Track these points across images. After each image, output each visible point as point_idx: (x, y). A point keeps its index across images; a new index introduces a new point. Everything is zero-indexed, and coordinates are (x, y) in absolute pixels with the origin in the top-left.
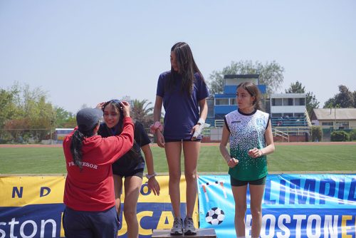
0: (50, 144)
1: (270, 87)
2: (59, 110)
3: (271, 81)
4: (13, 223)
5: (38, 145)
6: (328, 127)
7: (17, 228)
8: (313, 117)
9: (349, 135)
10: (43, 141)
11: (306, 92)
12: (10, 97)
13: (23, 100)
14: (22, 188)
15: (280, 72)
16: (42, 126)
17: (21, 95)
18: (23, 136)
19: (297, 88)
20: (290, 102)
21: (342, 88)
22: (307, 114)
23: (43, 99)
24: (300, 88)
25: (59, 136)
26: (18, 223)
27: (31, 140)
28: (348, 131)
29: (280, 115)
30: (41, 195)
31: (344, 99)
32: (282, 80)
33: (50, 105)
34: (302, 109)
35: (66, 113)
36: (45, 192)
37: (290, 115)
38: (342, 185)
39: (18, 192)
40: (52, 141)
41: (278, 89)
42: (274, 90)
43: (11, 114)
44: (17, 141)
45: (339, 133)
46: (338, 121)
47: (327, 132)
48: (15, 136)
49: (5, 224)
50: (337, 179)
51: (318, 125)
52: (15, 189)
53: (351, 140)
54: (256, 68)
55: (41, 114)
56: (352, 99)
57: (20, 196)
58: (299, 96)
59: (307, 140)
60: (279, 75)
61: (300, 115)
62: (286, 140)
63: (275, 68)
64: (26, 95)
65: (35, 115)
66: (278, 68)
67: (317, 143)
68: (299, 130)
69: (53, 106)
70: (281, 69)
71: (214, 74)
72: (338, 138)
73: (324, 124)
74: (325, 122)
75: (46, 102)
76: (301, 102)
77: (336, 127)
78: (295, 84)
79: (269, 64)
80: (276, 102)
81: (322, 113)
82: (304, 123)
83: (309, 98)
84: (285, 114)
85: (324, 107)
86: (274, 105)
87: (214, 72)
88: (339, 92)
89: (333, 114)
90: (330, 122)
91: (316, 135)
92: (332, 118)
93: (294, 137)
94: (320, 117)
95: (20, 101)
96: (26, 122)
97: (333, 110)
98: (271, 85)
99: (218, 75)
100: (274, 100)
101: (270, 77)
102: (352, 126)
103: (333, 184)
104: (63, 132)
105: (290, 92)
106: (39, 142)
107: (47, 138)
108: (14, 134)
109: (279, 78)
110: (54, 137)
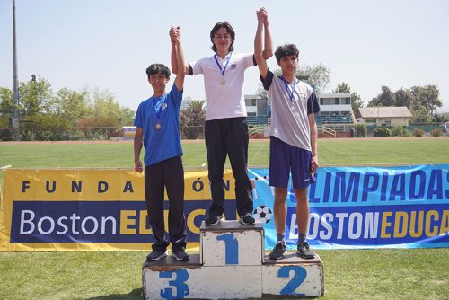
0: (118, 140)
2: (126, 110)
3: (319, 82)
4: (74, 218)
5: (108, 142)
6: (372, 124)
7: (78, 223)
8: (358, 115)
9: (390, 132)
10: (112, 138)
11: (352, 92)
12: (81, 98)
13: (94, 100)
14: (80, 183)
15: (326, 74)
16: (111, 125)
17: (92, 96)
18: (94, 133)
19: (343, 89)
20: (337, 101)
21: (384, 89)
22: (352, 112)
23: (111, 100)
24: (346, 88)
25: (126, 133)
26: (79, 218)
27: (101, 137)
28: (390, 128)
29: (327, 113)
30: (100, 191)
31: (385, 99)
32: (328, 81)
33: (117, 105)
34: (348, 108)
36: (103, 187)
37: (337, 113)
38: (386, 177)
39: (77, 186)
40: (120, 138)
42: (321, 90)
43: (82, 114)
44: (88, 138)
45: (381, 130)
46: (380, 119)
47: (370, 129)
48: (85, 134)
49: (66, 218)
50: (380, 172)
51: (362, 122)
52: (74, 183)
53: (392, 136)
54: (304, 70)
55: (110, 113)
56: (394, 98)
57: (79, 190)
58: (345, 96)
59: (352, 136)
61: (346, 113)
62: (332, 136)
63: (321, 69)
64: (96, 96)
65: (104, 114)
66: (324, 70)
67: (361, 139)
68: (346, 127)
69: (120, 106)
70: (327, 70)
72: (381, 134)
73: (367, 121)
74: (368, 120)
75: (115, 102)
76: (347, 101)
77: (379, 124)
78: (341, 85)
80: (323, 101)
81: (366, 112)
82: (349, 121)
83: (354, 98)
84: (332, 112)
85: (369, 106)
86: (322, 104)
88: (381, 92)
89: (376, 113)
90: (374, 120)
91: (360, 132)
92: (376, 116)
93: (340, 134)
94: (363, 115)
95: (90, 102)
96: (96, 121)
97: (376, 108)
100: (322, 99)
101: (318, 78)
102: (393, 123)
103: (376, 176)
104: (129, 130)
105: (336, 92)
106: (109, 138)
107: (116, 135)
108: (85, 131)
109: (327, 79)
110: (121, 134)
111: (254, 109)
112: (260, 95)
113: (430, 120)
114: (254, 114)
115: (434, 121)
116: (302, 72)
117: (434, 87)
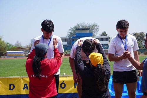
0: (4, 57)
1: (94, 33)
2: (8, 44)
3: (94, 31)
10: (1, 56)
15: (97, 27)
16: (1, 50)
19: (104, 34)
20: (102, 39)
24: (105, 34)
25: (8, 54)
32: (98, 30)
33: (3, 42)
34: (107, 42)
35: (10, 45)
40: (5, 56)
41: (97, 34)
42: (95, 34)
54: (88, 25)
58: (106, 37)
60: (98, 28)
61: (106, 45)
63: (95, 25)
66: (97, 25)
68: (106, 51)
69: (5, 42)
70: (98, 25)
71: (71, 29)
75: (2, 40)
76: (107, 39)
78: (103, 32)
79: (93, 24)
83: (109, 38)
87: (70, 28)
98: (94, 32)
99: (72, 29)
101: (94, 29)
104: (10, 53)
105: (101, 35)
107: (3, 55)
109: (97, 30)
110: (6, 55)
111: (66, 43)
112: (68, 37)
113: (142, 47)
114: (66, 45)
115: (144, 48)
116: (87, 27)
117: (143, 33)
